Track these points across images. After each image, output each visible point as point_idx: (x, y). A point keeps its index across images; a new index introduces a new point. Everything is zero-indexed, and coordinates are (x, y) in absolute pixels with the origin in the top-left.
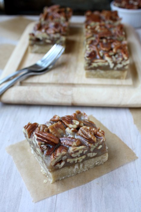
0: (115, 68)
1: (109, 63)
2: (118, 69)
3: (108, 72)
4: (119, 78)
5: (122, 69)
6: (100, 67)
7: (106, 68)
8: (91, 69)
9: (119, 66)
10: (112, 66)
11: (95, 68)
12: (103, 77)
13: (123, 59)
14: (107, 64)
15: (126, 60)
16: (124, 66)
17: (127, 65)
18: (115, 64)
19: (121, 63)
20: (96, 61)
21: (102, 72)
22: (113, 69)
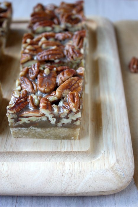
0: (60, 125)
1: (48, 118)
2: (64, 126)
3: (48, 129)
4: (67, 138)
5: (72, 125)
6: (32, 124)
7: (46, 125)
8: (21, 126)
9: (65, 121)
10: (53, 121)
11: (26, 125)
12: (41, 137)
13: (70, 111)
14: (44, 119)
15: (76, 113)
16: (73, 121)
17: (77, 120)
18: (58, 118)
19: (67, 118)
20: (25, 114)
21: (39, 130)
22: (56, 126)
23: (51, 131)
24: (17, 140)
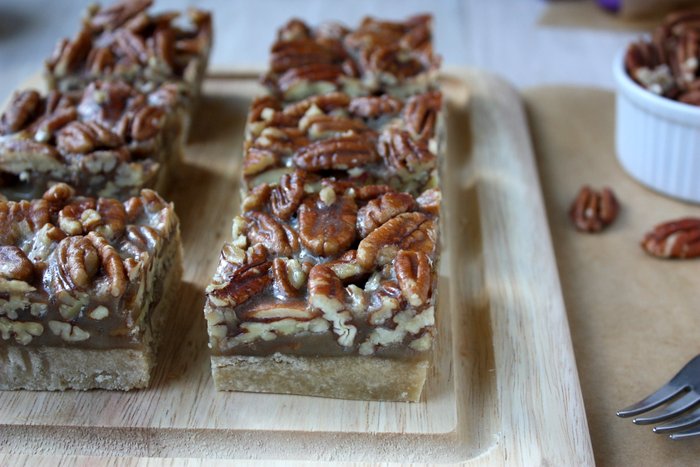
0: (367, 348)
1: (331, 324)
2: (380, 353)
3: (329, 364)
4: (388, 394)
5: (404, 353)
6: (283, 344)
7: (322, 348)
8: (244, 351)
9: (384, 337)
10: (347, 336)
11: (262, 349)
12: (305, 388)
13: (403, 304)
14: (320, 327)
15: (419, 310)
16: (410, 337)
17: (423, 331)
18: (364, 326)
19: (391, 325)
20: (263, 311)
21: (301, 365)
22: (354, 352)
23: (339, 369)
24: (229, 397)
